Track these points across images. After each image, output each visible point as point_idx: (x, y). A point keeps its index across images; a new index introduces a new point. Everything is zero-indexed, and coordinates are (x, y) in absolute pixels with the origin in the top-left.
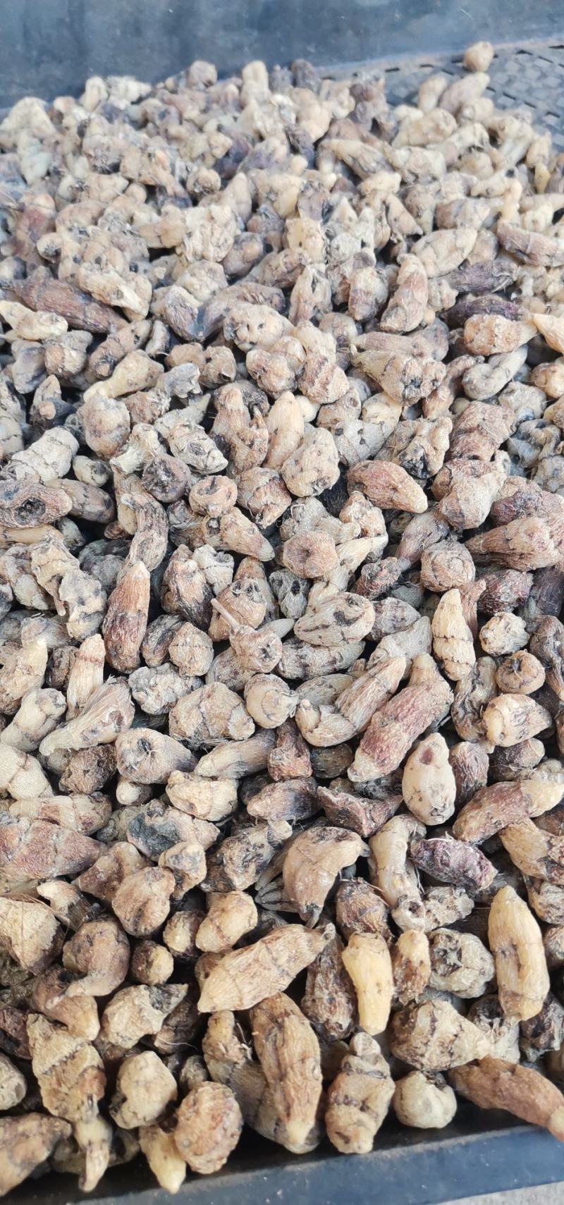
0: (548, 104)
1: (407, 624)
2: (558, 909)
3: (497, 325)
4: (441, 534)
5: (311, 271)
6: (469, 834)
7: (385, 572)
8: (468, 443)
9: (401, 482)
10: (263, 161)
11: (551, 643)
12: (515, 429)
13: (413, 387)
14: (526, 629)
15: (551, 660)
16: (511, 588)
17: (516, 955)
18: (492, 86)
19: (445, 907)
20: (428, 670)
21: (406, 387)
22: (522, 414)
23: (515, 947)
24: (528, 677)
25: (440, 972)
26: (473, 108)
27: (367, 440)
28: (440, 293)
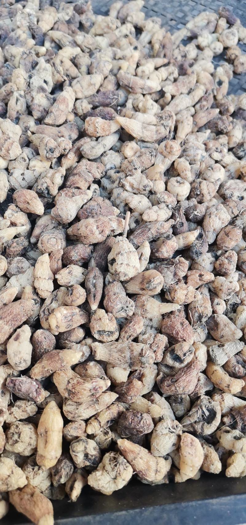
0: (172, 15)
1: (24, 270)
2: (72, 413)
3: (97, 122)
4: (53, 225)
5: (16, 94)
6: (34, 375)
7: (15, 244)
8: (73, 181)
9: (31, 200)
10: (14, 41)
11: (91, 281)
12: (104, 173)
13: (50, 152)
14: (83, 274)
15: (90, 290)
16: (77, 253)
17: (46, 436)
18: (146, 6)
19: (21, 411)
20: (29, 294)
21: (47, 152)
22: (108, 166)
23: (46, 432)
24: (74, 298)
25: (10, 443)
26: (132, 16)
27: (26, 179)
28: (81, 106)
